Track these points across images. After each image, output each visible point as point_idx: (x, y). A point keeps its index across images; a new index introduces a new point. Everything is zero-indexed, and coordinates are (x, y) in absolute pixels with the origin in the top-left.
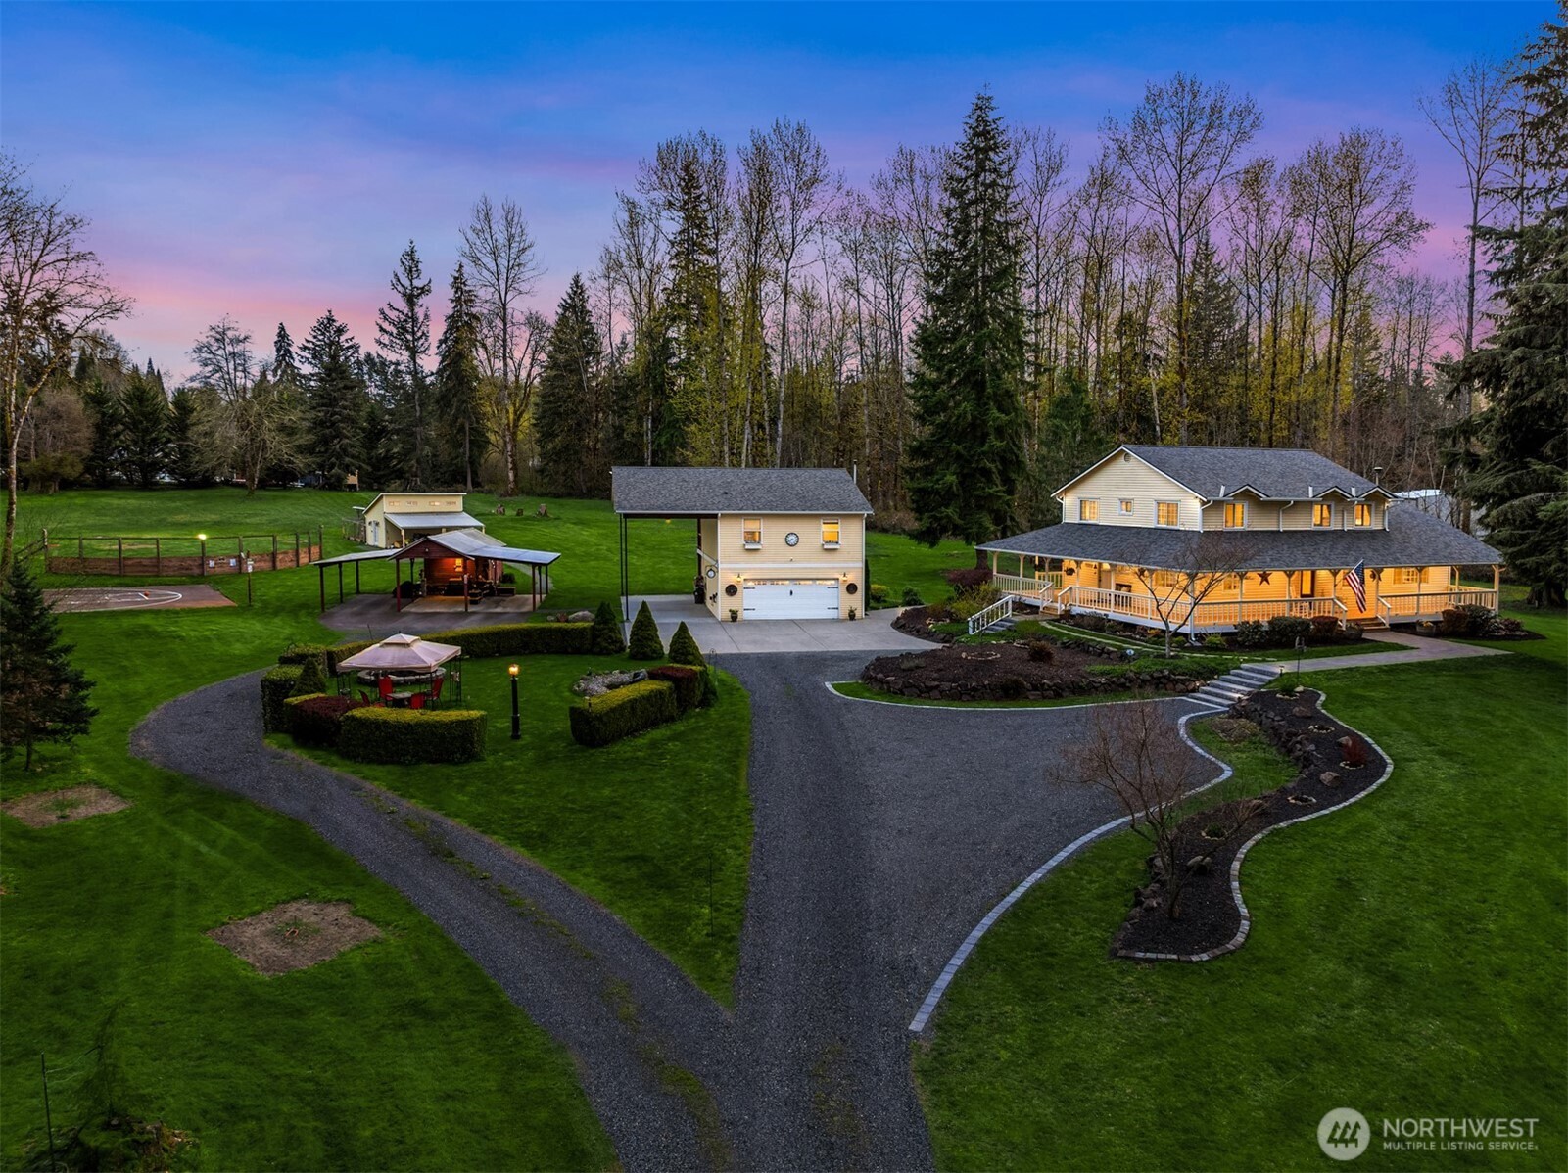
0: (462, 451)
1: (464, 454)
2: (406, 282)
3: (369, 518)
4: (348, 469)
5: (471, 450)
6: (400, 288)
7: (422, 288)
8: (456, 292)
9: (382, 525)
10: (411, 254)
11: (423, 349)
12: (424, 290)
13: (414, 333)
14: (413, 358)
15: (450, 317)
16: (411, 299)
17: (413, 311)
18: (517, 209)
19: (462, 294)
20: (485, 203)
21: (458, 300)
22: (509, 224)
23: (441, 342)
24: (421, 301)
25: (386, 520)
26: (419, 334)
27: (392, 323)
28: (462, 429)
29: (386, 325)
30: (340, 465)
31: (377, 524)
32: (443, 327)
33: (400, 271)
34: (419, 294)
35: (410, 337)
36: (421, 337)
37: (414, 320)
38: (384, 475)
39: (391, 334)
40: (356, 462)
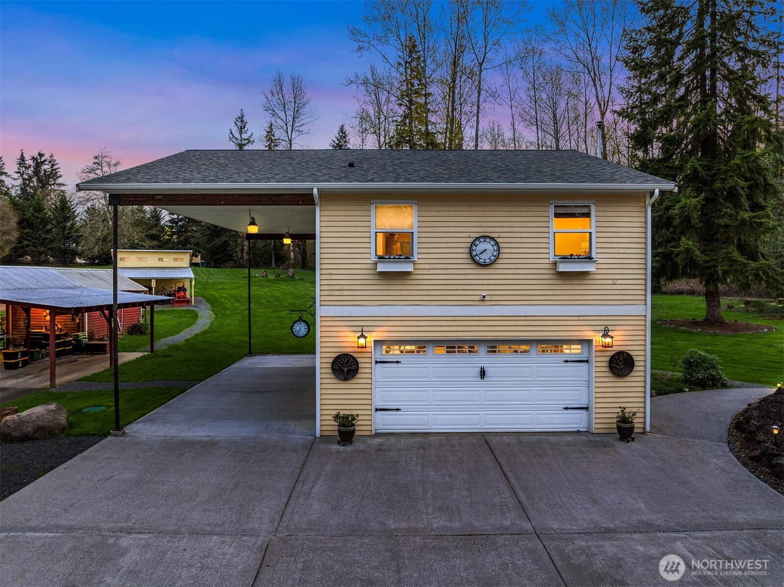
2: (237, 135)
6: (234, 140)
10: (241, 118)
18: (300, 78)
20: (279, 74)
22: (295, 88)
33: (234, 129)
38: (220, 258)
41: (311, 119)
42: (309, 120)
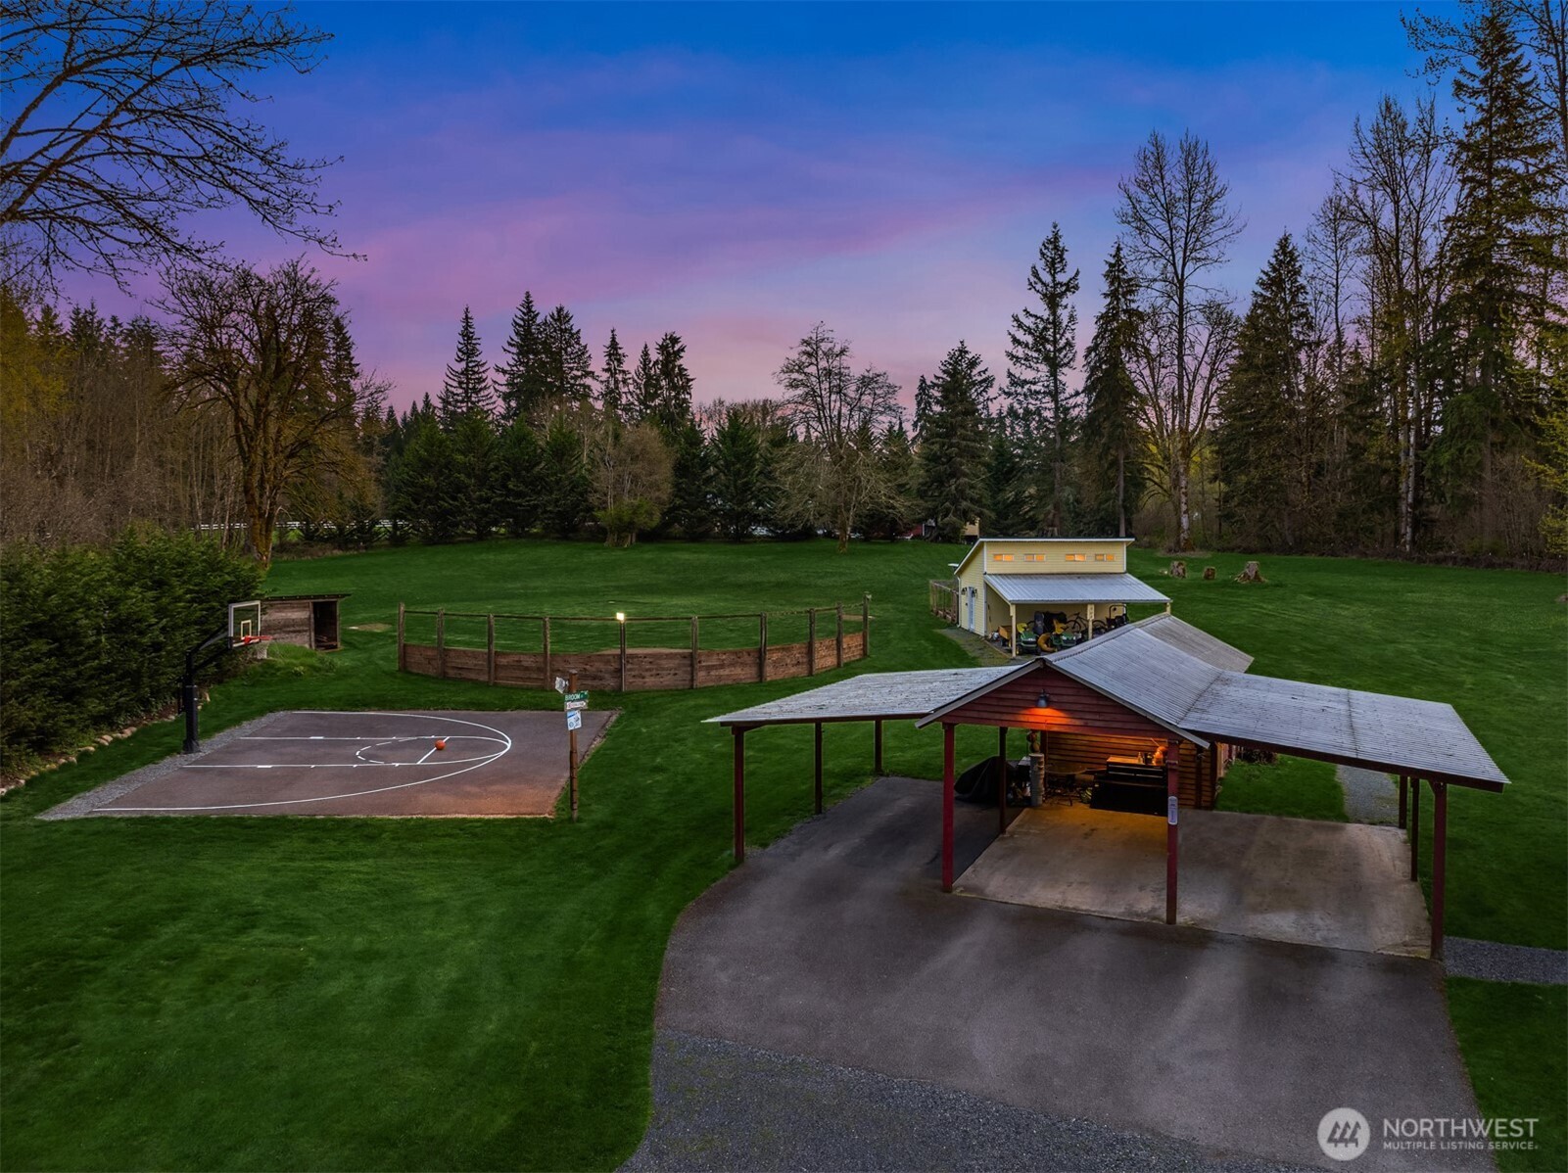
0: (1113, 491)
1: (1117, 495)
2: (1047, 278)
3: (965, 582)
4: (966, 516)
5: (1126, 490)
6: (1039, 287)
7: (1067, 284)
8: (1112, 283)
9: (981, 593)
10: (1054, 242)
11: (1066, 360)
12: (1071, 287)
13: (1055, 342)
14: (1053, 374)
15: (1102, 317)
16: (1052, 300)
17: (1054, 313)
18: (1201, 147)
19: (1119, 282)
20: (1156, 145)
21: (1113, 295)
22: (1189, 170)
23: (1089, 350)
24: (1064, 302)
25: (988, 587)
26: (1062, 342)
27: (1029, 331)
28: (1114, 463)
29: (1020, 335)
30: (956, 510)
31: (974, 593)
32: (1093, 330)
33: (1040, 265)
34: (1063, 294)
35: (1049, 347)
36: (1064, 348)
37: (1056, 323)
38: (1013, 525)
39: (1027, 345)
40: (975, 507)
41: (1228, 231)
42: (1222, 233)
